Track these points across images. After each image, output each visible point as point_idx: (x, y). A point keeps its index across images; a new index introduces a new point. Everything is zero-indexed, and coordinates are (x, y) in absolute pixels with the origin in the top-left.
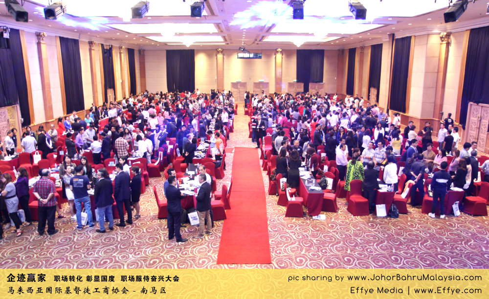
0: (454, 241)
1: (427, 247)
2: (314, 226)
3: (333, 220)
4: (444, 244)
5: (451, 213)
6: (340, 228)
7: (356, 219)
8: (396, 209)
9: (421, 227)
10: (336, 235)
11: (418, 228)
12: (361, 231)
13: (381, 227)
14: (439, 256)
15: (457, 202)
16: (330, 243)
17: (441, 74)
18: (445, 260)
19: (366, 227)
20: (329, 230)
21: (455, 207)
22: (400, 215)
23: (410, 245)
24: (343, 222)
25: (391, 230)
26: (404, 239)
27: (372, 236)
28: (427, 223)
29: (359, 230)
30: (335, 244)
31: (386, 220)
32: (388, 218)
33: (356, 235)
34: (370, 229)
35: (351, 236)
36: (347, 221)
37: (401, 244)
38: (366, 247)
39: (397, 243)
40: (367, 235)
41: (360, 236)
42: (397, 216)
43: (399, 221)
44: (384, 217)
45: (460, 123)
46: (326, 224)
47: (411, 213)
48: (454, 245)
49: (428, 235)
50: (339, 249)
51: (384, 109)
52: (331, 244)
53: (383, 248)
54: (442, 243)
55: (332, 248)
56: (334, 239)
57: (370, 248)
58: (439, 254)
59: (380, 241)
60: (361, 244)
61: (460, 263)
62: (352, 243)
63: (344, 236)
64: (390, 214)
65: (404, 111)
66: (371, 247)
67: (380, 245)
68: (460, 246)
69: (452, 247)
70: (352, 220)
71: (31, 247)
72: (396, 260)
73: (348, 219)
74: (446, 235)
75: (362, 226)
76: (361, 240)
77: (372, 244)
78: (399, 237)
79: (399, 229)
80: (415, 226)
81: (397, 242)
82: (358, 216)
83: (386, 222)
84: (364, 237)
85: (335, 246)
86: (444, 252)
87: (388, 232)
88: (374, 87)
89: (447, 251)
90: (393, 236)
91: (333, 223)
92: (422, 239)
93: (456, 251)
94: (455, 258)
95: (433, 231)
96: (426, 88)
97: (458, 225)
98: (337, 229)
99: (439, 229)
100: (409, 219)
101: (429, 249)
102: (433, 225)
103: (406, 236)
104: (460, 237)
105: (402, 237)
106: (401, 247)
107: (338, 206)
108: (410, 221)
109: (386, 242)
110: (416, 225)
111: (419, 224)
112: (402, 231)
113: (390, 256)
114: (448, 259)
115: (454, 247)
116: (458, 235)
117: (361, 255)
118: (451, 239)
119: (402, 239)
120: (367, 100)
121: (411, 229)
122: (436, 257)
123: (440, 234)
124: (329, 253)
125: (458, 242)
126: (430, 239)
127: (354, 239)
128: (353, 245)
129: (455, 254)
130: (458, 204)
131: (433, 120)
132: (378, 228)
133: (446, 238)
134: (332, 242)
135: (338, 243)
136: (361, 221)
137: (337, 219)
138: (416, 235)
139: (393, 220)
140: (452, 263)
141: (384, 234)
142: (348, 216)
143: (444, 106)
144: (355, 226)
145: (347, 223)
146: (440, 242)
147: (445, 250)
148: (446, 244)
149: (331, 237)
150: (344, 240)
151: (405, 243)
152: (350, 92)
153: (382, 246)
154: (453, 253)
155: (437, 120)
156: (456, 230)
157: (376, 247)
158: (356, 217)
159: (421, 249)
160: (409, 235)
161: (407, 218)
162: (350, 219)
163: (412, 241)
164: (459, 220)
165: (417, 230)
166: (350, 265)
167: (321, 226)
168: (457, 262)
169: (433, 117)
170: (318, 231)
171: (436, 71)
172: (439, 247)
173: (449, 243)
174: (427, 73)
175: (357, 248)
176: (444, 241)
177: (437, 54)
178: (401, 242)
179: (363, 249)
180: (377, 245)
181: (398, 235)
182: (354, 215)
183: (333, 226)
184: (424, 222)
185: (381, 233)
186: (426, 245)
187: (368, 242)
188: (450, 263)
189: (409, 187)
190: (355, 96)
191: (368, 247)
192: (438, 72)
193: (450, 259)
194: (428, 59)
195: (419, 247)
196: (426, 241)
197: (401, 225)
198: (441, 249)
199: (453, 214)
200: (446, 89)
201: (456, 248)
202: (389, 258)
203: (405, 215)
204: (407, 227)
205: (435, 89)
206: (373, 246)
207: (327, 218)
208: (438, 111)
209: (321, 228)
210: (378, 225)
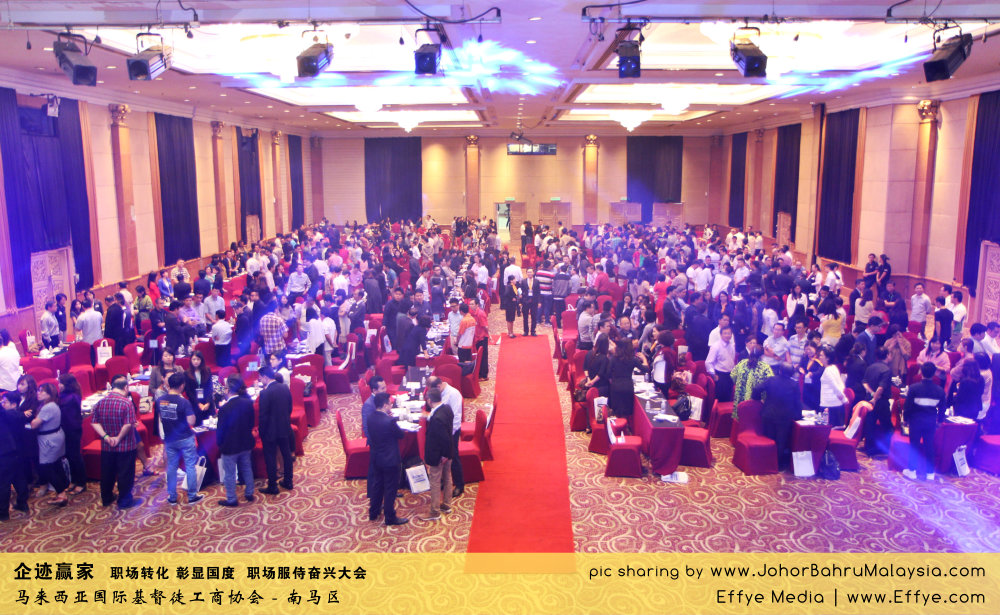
0: (958, 530)
1: (902, 542)
2: (665, 496)
3: (703, 483)
4: (938, 534)
5: (950, 470)
6: (719, 501)
7: (751, 480)
8: (834, 461)
9: (888, 498)
10: (710, 515)
11: (882, 500)
12: (762, 507)
13: (804, 499)
15: (962, 447)
16: (698, 531)
17: (923, 184)
19: (774, 499)
20: (695, 504)
21: (959, 457)
22: (842, 473)
23: (865, 537)
24: (724, 488)
25: (825, 506)
26: (851, 523)
27: (784, 518)
28: (900, 490)
29: (757, 505)
30: (708, 534)
31: (813, 484)
32: (818, 481)
33: (751, 515)
34: (781, 503)
35: (740, 518)
36: (733, 485)
37: (846, 534)
38: (772, 539)
39: (839, 533)
40: (775, 516)
41: (761, 518)
42: (836, 476)
43: (841, 486)
44: (809, 479)
45: (965, 283)
46: (689, 491)
47: (865, 469)
48: (958, 537)
49: (903, 516)
50: (716, 544)
51: (805, 256)
52: (700, 534)
53: (808, 542)
54: (932, 533)
55: (701, 542)
56: (705, 524)
57: (781, 543)
59: (801, 529)
60: (761, 533)
62: (743, 532)
63: (727, 517)
64: (823, 471)
65: (848, 260)
66: (784, 541)
67: (802, 537)
68: (969, 538)
69: (955, 542)
70: (743, 484)
71: (87, 535)
73: (735, 481)
74: (941, 515)
75: (764, 495)
76: (761, 525)
77: (785, 534)
78: (842, 520)
79: (842, 503)
80: (874, 496)
81: (836, 531)
82: (754, 474)
83: (813, 489)
84: (768, 518)
85: (708, 538)
86: (938, 551)
87: (819, 509)
88: (785, 211)
90: (829, 516)
91: (704, 489)
92: (889, 523)
93: (963, 550)
95: (913, 507)
96: (891, 212)
97: (967, 496)
98: (713, 502)
99: (926, 503)
100: (862, 482)
101: (904, 545)
102: (912, 495)
103: (857, 517)
104: (970, 521)
105: (849, 520)
106: (846, 540)
107: (714, 455)
108: (865, 487)
109: (815, 530)
110: (877, 494)
111: (883, 493)
112: (848, 506)
116: (966, 516)
119: (848, 524)
120: (770, 237)
121: (866, 502)
124: (697, 552)
125: (968, 531)
126: (907, 525)
127: (748, 523)
128: (745, 535)
130: (964, 451)
131: (908, 277)
132: (798, 501)
133: (940, 522)
134: (701, 530)
135: (714, 531)
136: (761, 487)
137: (713, 481)
138: (878, 517)
139: (828, 484)
141: (809, 514)
142: (734, 476)
143: (932, 249)
144: (749, 495)
145: (732, 489)
146: (928, 529)
147: (939, 547)
148: (941, 536)
149: (699, 520)
150: (728, 526)
151: (855, 532)
152: (737, 220)
153: (806, 538)
155: (917, 276)
156: (961, 504)
157: (793, 541)
158: (752, 477)
159: (887, 544)
160: (863, 515)
161: (858, 479)
162: (739, 482)
163: (869, 528)
164: (967, 485)
165: (880, 506)
167: (680, 496)
169: (909, 272)
170: (673, 505)
171: (912, 177)
172: (926, 541)
173: (948, 532)
174: (892, 182)
175: (754, 542)
176: (936, 529)
177: (913, 145)
178: (845, 530)
179: (767, 544)
180: (796, 537)
181: (839, 514)
182: (747, 474)
183: (703, 496)
184: (894, 488)
185: (803, 510)
186: (900, 537)
187: (777, 530)
189: (860, 415)
190: (747, 229)
191: (777, 540)
192: (916, 181)
194: (895, 154)
195: (884, 542)
196: (899, 528)
197: (847, 494)
198: (930, 544)
199: (955, 472)
200: (934, 216)
201: (962, 542)
203: (855, 474)
204: (857, 498)
205: (910, 214)
206: (787, 537)
207: (691, 479)
208: (917, 260)
209: (679, 501)
210: (798, 494)
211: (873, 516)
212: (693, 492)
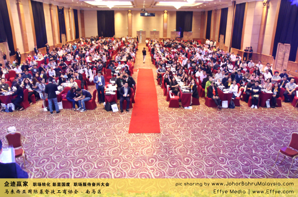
0: (266, 122)
1: (251, 124)
2: (186, 113)
3: (196, 109)
4: (261, 122)
5: (265, 106)
6: (201, 114)
7: (210, 109)
8: (234, 103)
9: (248, 113)
10: (198, 118)
11: (246, 114)
12: (213, 116)
13: (225, 114)
14: (257, 129)
15: (269, 100)
16: (194, 122)
17: (263, 26)
18: (260, 131)
19: (216, 113)
20: (194, 115)
21: (268, 102)
22: (235, 107)
23: (241, 123)
24: (202, 111)
25: (230, 115)
26: (238, 120)
27: (219, 118)
28: (251, 111)
29: (211, 115)
30: (198, 123)
31: (227, 110)
32: (229, 109)
33: (210, 118)
34: (218, 115)
35: (207, 118)
36: (205, 110)
37: (236, 123)
38: (215, 124)
39: (234, 122)
40: (216, 118)
41: (212, 118)
42: (234, 108)
43: (235, 110)
44: (226, 108)
45: (273, 56)
46: (192, 111)
47: (242, 106)
48: (266, 123)
49: (251, 118)
50: (199, 125)
51: (227, 47)
52: (195, 123)
53: (225, 125)
54: (259, 122)
55: (196, 125)
56: (197, 120)
57: (218, 125)
58: (257, 128)
59: (223, 121)
60: (212, 122)
61: (269, 133)
62: (208, 122)
63: (203, 118)
64: (230, 106)
65: (240, 49)
66: (219, 124)
67: (224, 123)
68: (269, 124)
69: (265, 124)
70: (208, 109)
72: (233, 131)
73: (205, 109)
74: (262, 118)
75: (214, 113)
76: (212, 120)
78: (235, 119)
79: (235, 115)
80: (244, 113)
81: (233, 122)
83: (227, 111)
84: (214, 118)
85: (197, 124)
86: (260, 127)
87: (228, 116)
88: (222, 34)
89: (262, 127)
90: (231, 118)
91: (197, 111)
92: (248, 120)
93: (267, 126)
94: (266, 130)
95: (254, 116)
96: (253, 34)
97: (269, 113)
98: (199, 114)
99: (258, 115)
100: (241, 109)
101: (251, 125)
102: (254, 113)
104: (270, 119)
105: (237, 119)
106: (236, 124)
107: (200, 102)
108: (241, 110)
109: (227, 121)
110: (245, 112)
111: (246, 112)
112: (237, 116)
113: (229, 129)
114: (262, 131)
115: (266, 124)
116: (269, 118)
117: (212, 128)
118: (264, 120)
119: (236, 120)
120: (218, 42)
121: (242, 114)
122: (255, 130)
123: (258, 117)
124: (194, 127)
125: (268, 122)
126: (252, 120)
127: (209, 120)
128: (208, 123)
129: (266, 128)
130: (269, 101)
131: (257, 54)
132: (223, 114)
133: (262, 120)
134: (196, 121)
135: (199, 122)
136: (212, 110)
137: (199, 109)
138: (245, 118)
139: (231, 110)
140: (264, 133)
141: (226, 117)
142: (205, 107)
143: (264, 46)
144: (209, 112)
145: (204, 111)
146: (258, 122)
147: (261, 126)
148: (261, 123)
149: (195, 119)
150: (203, 121)
151: (238, 122)
152: (208, 37)
153: (225, 124)
154: (265, 128)
155: (259, 54)
156: (268, 115)
157: (221, 124)
158: (210, 108)
159: (247, 125)
160: (241, 118)
161: (240, 108)
162: (206, 109)
163: (242, 121)
164: (269, 110)
165: (245, 115)
166: (206, 134)
167: (190, 113)
168: (267, 133)
169: (257, 52)
170: (188, 115)
171: (260, 24)
172: (257, 124)
173: (263, 122)
174: (254, 25)
175: (210, 125)
176: (260, 121)
177: (261, 14)
178: (235, 122)
179: (214, 125)
180: (222, 123)
181: (234, 117)
182: (209, 107)
183: (196, 113)
184: (249, 111)
185: (224, 116)
186: (250, 123)
187: (217, 122)
188: (263, 133)
190: (211, 40)
191: (217, 124)
193: (263, 131)
194: (255, 17)
195: (246, 125)
196: (250, 121)
197: (236, 112)
198: (258, 125)
199: (266, 107)
200: (265, 36)
201: (267, 125)
202: (229, 130)
203: (239, 107)
204: (239, 113)
205: (258, 35)
206: (220, 123)
207: (193, 108)
208: (259, 48)
209: (190, 114)
210: (223, 112)
211: (243, 118)
212: (193, 112)
